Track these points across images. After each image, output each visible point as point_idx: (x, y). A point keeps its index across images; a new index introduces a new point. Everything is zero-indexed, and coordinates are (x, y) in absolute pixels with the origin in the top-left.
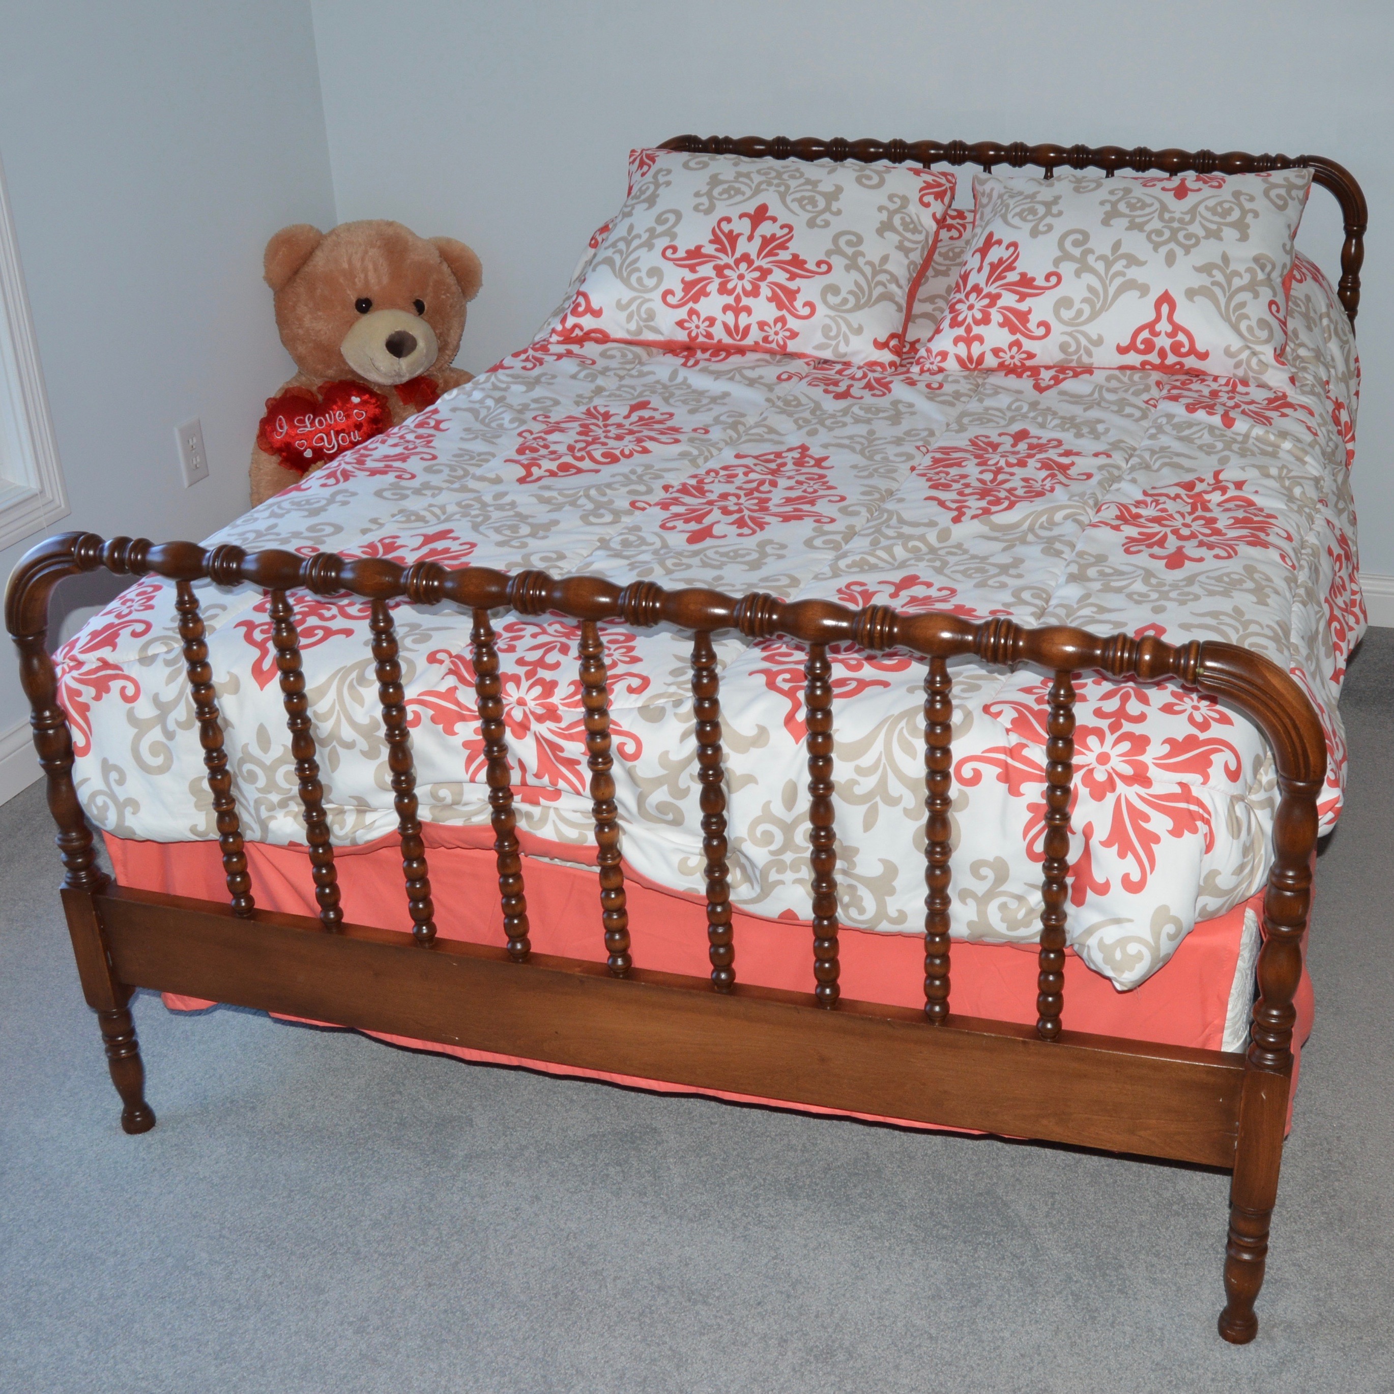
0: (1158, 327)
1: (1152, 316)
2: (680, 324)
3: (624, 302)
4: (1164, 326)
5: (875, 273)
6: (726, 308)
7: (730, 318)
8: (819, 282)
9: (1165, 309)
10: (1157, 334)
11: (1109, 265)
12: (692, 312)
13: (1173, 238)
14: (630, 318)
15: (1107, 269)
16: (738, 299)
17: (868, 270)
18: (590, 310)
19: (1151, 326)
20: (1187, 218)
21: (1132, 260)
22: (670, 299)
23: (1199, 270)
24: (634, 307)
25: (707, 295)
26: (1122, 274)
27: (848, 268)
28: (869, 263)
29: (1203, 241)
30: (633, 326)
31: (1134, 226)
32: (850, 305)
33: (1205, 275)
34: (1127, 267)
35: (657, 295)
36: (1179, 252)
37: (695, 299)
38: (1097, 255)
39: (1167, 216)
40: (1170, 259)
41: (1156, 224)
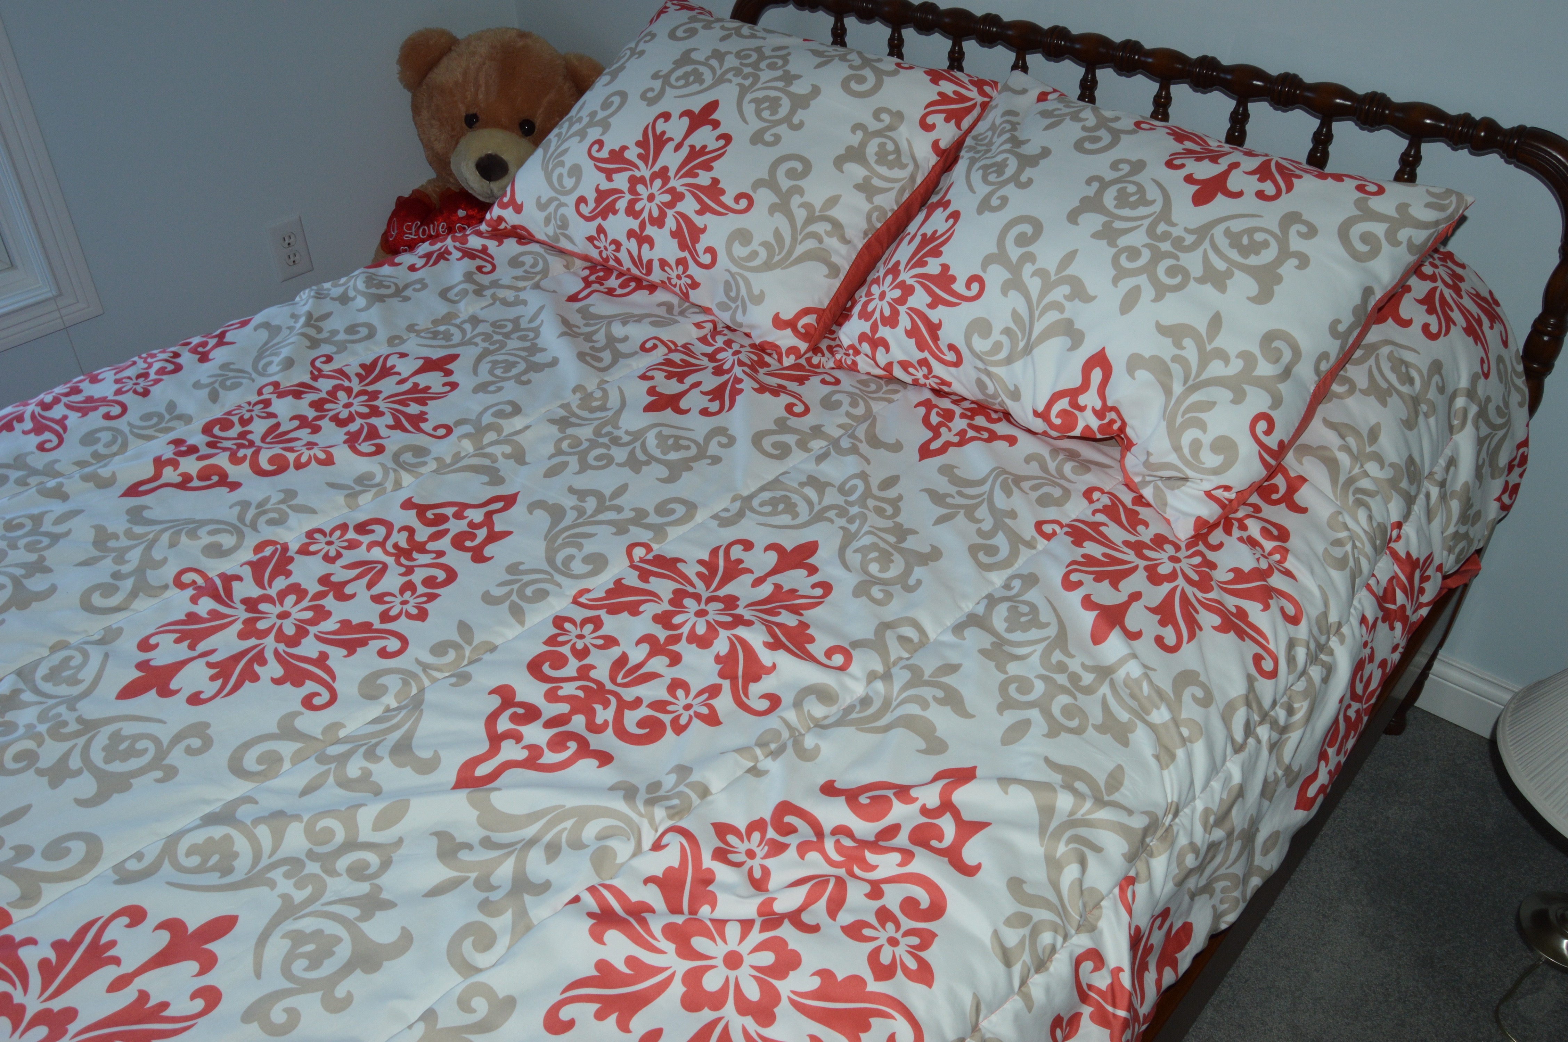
0: (1082, 400)
1: (1077, 382)
2: (591, 239)
3: (543, 200)
4: (1090, 399)
5: (811, 219)
6: (631, 234)
7: (633, 244)
8: (732, 222)
9: (1097, 375)
10: (1082, 409)
11: (1047, 287)
12: (601, 230)
13: (1149, 269)
14: (547, 221)
15: (1043, 293)
16: (642, 226)
17: (800, 215)
18: (513, 203)
19: (1073, 394)
20: (1189, 239)
21: (1079, 292)
22: (583, 208)
23: (1163, 330)
24: (551, 209)
25: (615, 212)
26: (1057, 306)
27: (773, 209)
28: (806, 205)
29: (1192, 284)
30: (550, 230)
31: (1108, 234)
32: (757, 262)
33: (1168, 341)
34: (1070, 298)
35: (571, 200)
36: (1148, 292)
37: (604, 215)
38: (1037, 266)
39: (1162, 228)
40: (1129, 303)
41: (1138, 238)
